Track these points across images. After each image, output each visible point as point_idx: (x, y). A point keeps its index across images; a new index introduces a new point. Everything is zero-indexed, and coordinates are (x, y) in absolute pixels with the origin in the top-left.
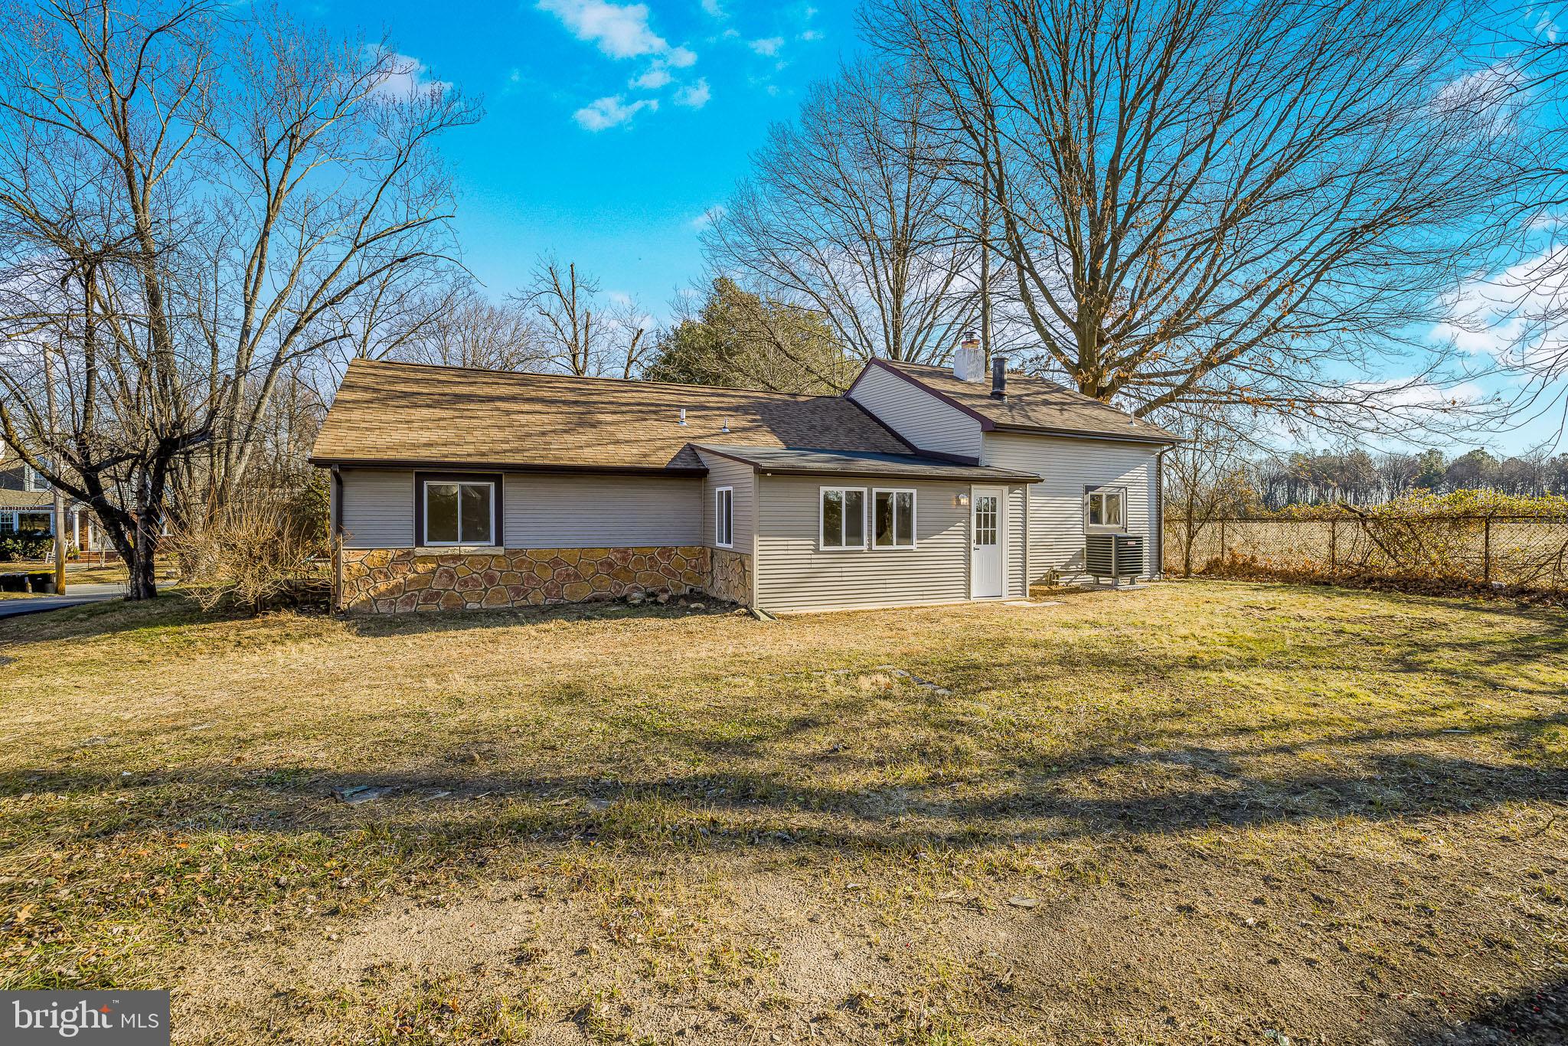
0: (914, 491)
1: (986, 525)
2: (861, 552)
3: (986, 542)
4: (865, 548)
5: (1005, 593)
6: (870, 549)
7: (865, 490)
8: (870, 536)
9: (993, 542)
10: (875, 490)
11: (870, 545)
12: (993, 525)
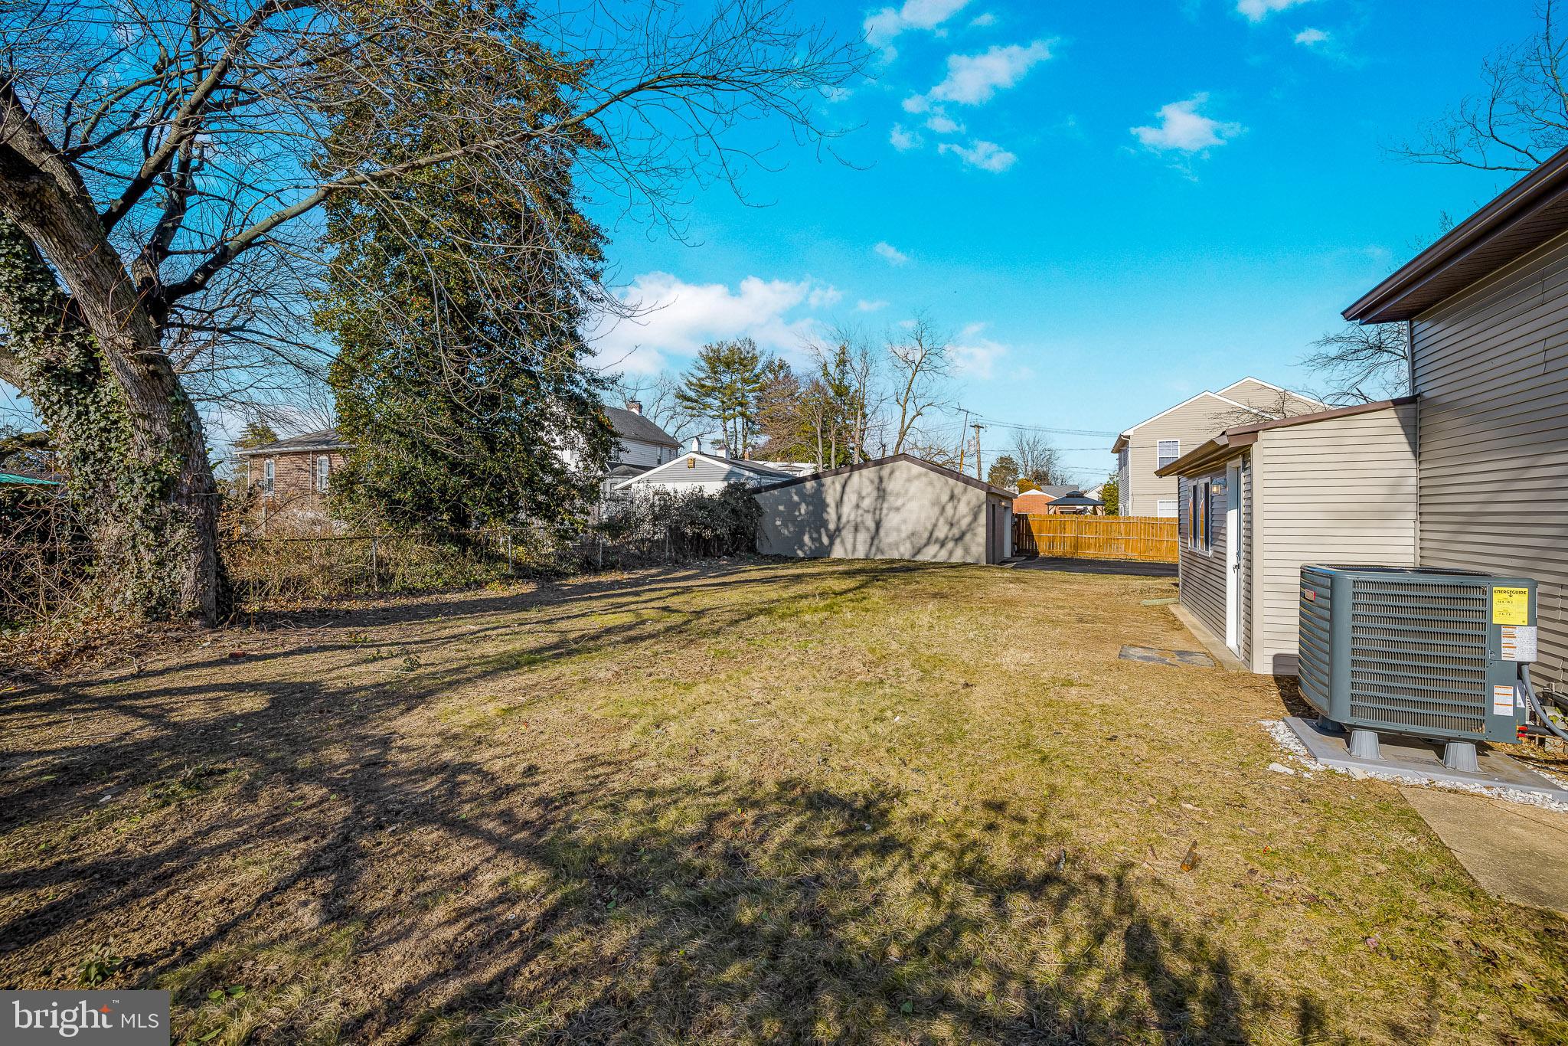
0: (1210, 480)
2: (1197, 555)
6: (1198, 552)
8: (1199, 537)
11: (1198, 547)
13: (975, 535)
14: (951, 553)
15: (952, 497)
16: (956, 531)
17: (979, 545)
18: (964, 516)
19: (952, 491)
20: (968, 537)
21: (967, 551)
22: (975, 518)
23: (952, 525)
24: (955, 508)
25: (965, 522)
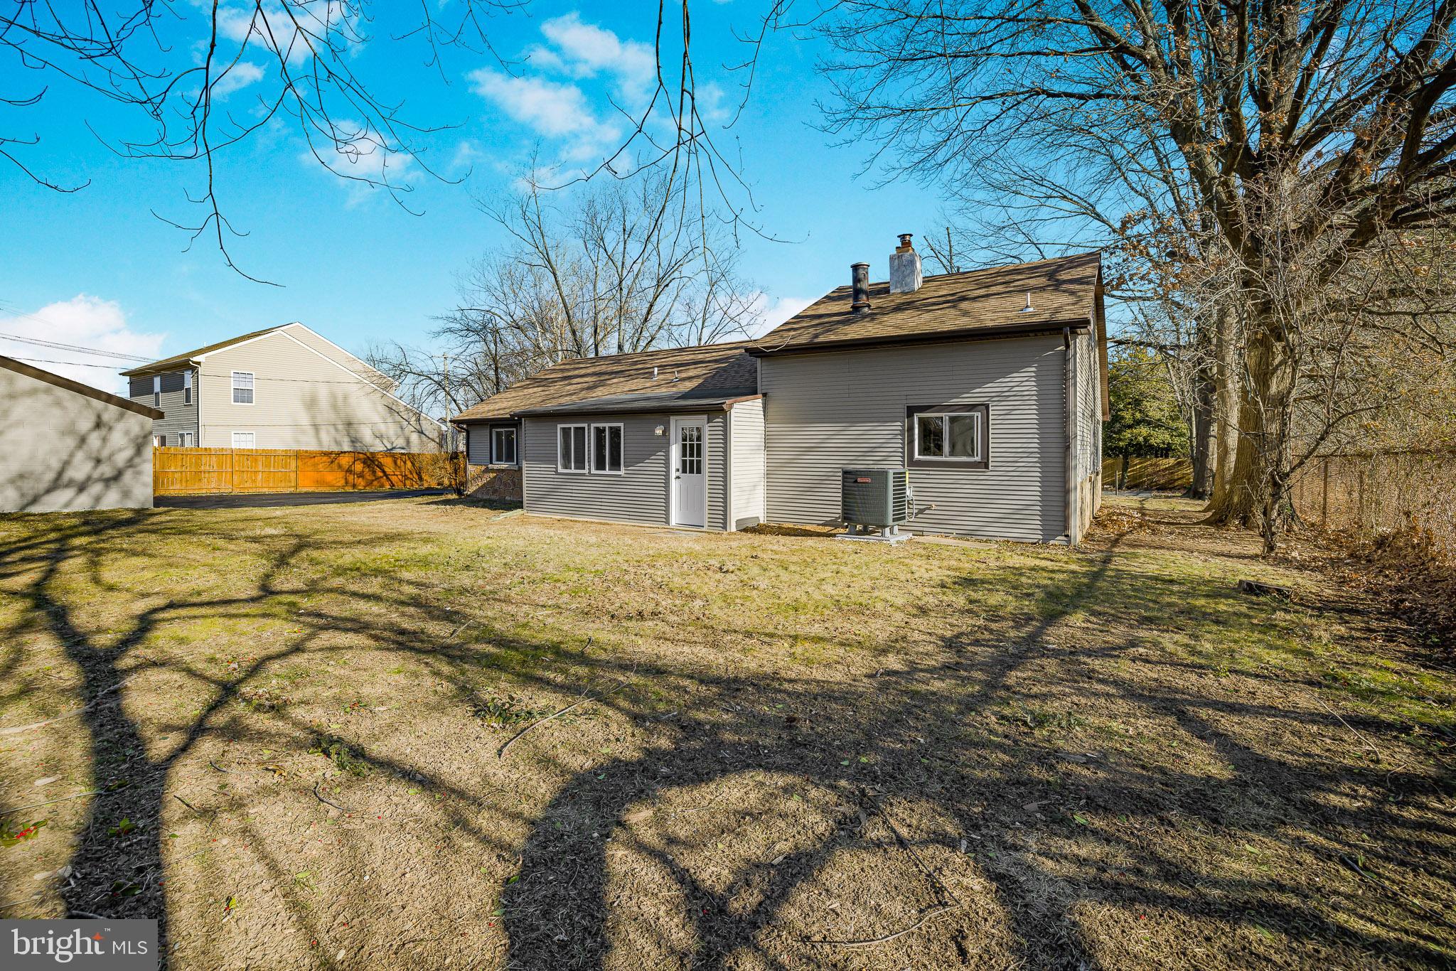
0: (621, 425)
1: (692, 455)
2: (583, 475)
3: (692, 471)
4: (586, 471)
5: (706, 524)
6: (590, 472)
7: (585, 425)
8: (589, 462)
9: (699, 471)
10: (593, 426)
11: (590, 469)
12: (699, 455)
13: (139, 473)
14: (98, 499)
15: (98, 425)
16: (106, 470)
17: (145, 485)
18: (120, 450)
19: (99, 417)
20: (128, 476)
21: (126, 494)
22: (139, 450)
23: (98, 461)
24: (104, 440)
25: (121, 459)
